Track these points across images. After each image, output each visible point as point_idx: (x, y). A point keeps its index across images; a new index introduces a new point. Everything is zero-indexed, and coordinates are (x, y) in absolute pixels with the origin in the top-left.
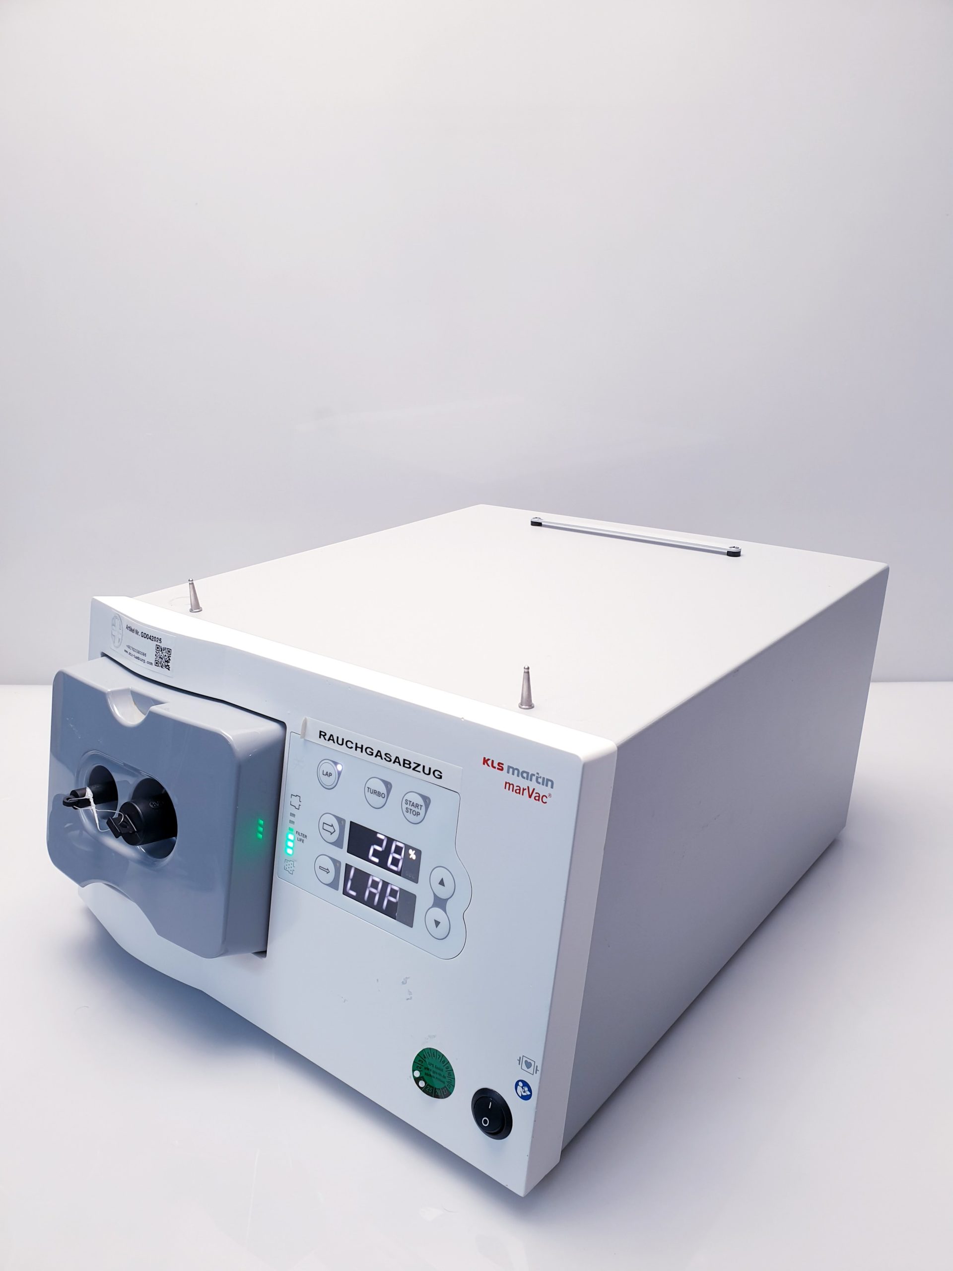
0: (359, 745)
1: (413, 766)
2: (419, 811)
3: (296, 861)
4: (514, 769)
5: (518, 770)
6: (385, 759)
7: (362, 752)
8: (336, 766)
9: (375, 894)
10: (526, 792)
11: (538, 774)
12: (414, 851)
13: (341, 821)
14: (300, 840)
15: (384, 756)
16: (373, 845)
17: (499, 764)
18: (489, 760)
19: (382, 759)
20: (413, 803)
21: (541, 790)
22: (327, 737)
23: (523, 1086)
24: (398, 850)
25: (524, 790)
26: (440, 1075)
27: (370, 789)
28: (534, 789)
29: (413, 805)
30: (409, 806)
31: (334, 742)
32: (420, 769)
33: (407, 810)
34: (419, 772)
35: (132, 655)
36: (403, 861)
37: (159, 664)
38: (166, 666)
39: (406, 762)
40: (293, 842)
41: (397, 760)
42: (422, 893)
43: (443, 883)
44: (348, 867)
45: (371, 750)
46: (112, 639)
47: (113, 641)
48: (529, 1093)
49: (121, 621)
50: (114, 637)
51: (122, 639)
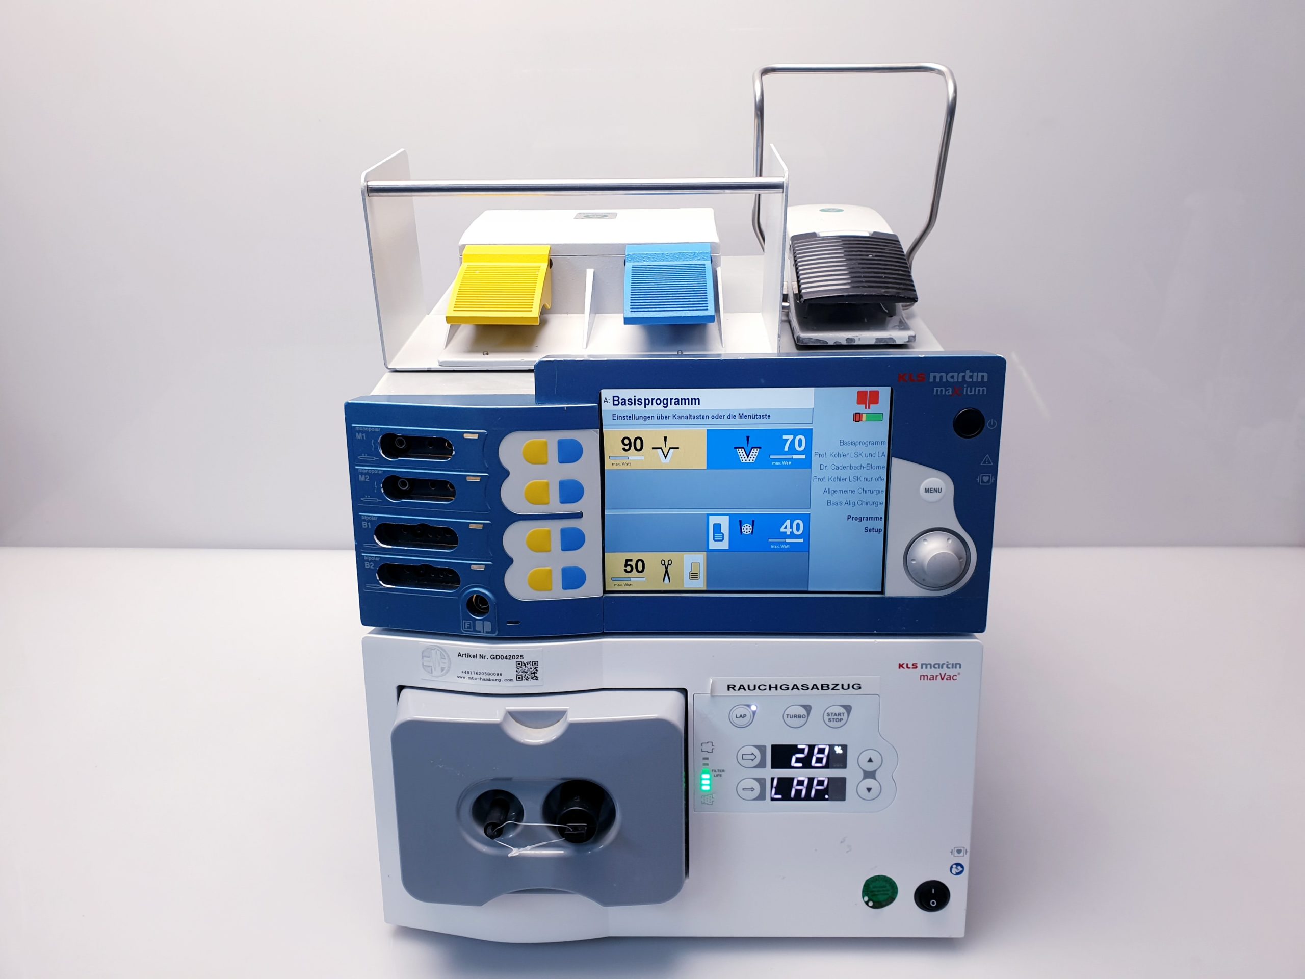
0: (774, 685)
1: (831, 687)
2: (842, 717)
3: (714, 793)
4: (926, 665)
5: (930, 665)
6: (802, 689)
7: (777, 690)
8: (751, 709)
9: (801, 790)
10: (939, 677)
11: (947, 662)
12: (840, 747)
13: (762, 749)
14: (717, 775)
15: (800, 687)
16: (794, 754)
17: (913, 665)
18: (903, 664)
19: (798, 689)
20: (835, 714)
21: (951, 672)
22: (736, 688)
23: (957, 866)
24: (821, 751)
25: (937, 676)
26: (884, 891)
27: (789, 716)
28: (945, 674)
29: (835, 715)
30: (831, 717)
31: (745, 690)
32: (839, 687)
33: (830, 720)
34: (838, 690)
35: (476, 679)
36: (828, 757)
37: (523, 678)
38: (533, 677)
39: (824, 686)
40: (710, 779)
41: (815, 687)
42: (851, 774)
43: (870, 760)
44: (773, 779)
45: (786, 686)
46: (426, 671)
47: (429, 672)
48: (961, 869)
49: (445, 651)
50: (430, 668)
51: (449, 668)
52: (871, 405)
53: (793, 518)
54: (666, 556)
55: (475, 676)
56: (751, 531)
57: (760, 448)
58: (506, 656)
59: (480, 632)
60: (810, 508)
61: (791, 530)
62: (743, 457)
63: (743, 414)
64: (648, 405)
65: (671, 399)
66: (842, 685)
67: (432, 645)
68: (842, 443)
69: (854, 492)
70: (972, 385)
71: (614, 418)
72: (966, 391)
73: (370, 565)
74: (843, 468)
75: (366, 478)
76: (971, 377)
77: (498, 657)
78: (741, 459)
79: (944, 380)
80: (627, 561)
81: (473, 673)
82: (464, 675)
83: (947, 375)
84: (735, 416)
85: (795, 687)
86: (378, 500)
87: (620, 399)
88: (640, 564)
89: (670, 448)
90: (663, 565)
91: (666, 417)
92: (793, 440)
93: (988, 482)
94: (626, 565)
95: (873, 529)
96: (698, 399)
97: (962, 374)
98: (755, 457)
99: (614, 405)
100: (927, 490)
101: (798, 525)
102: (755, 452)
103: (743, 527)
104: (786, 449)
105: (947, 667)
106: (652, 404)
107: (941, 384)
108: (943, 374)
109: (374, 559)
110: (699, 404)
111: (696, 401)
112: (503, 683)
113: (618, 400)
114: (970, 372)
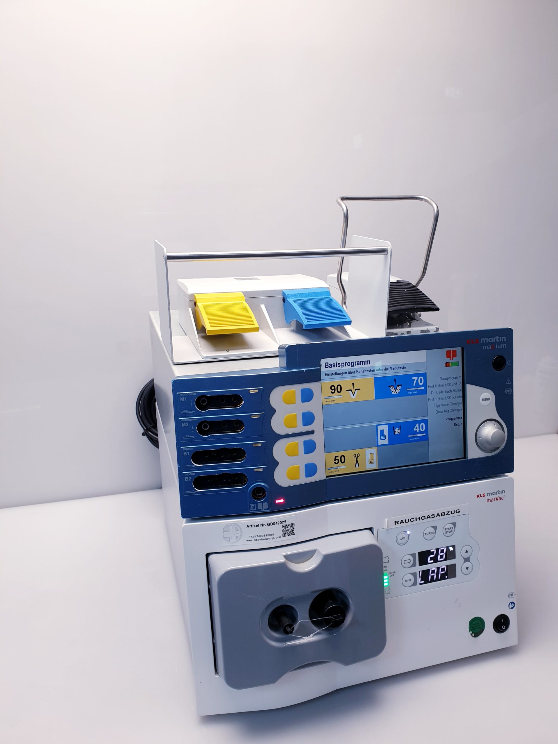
0: (418, 518)
1: (446, 513)
2: (452, 530)
3: (391, 587)
4: (489, 493)
5: (491, 493)
6: (432, 517)
7: (419, 520)
8: (407, 533)
9: (434, 576)
10: (495, 499)
11: (499, 491)
12: (452, 547)
13: (413, 555)
14: (392, 575)
15: (431, 516)
16: (429, 556)
17: (483, 495)
18: (479, 495)
19: (430, 518)
21: (500, 496)
22: (399, 523)
23: (512, 604)
24: (442, 551)
25: (494, 499)
26: (478, 626)
27: (426, 534)
28: (498, 497)
29: (449, 529)
30: (447, 531)
31: (404, 523)
32: (450, 513)
33: (446, 532)
34: (449, 514)
35: (258, 540)
36: (446, 554)
37: (287, 535)
38: (292, 533)
39: (442, 514)
40: (388, 579)
41: (438, 515)
42: (458, 561)
43: (467, 552)
44: (420, 572)
45: (424, 517)
46: (226, 540)
47: (228, 541)
48: (513, 605)
49: (238, 526)
50: (229, 538)
51: (241, 536)
52: (453, 358)
53: (419, 422)
54: (356, 452)
55: (258, 538)
56: (399, 432)
57: (401, 385)
58: (277, 522)
59: (261, 510)
60: (427, 416)
61: (419, 429)
62: (393, 391)
63: (392, 367)
64: (343, 366)
65: (355, 362)
66: (451, 511)
67: (229, 524)
68: (441, 379)
69: (448, 405)
70: (500, 343)
71: (326, 375)
72: (497, 347)
73: (189, 479)
74: (442, 392)
75: (186, 425)
76: (499, 339)
77: (272, 524)
78: (392, 392)
79: (487, 342)
80: (336, 457)
81: (256, 536)
82: (251, 539)
83: (488, 339)
84: (388, 369)
85: (429, 517)
86: (194, 437)
87: (329, 364)
88: (343, 458)
89: (356, 390)
90: (355, 457)
91: (353, 372)
92: (418, 379)
93: (510, 392)
94: (335, 460)
95: (458, 424)
96: (369, 361)
97: (495, 338)
98: (399, 390)
99: (326, 368)
100: (484, 400)
101: (422, 426)
102: (399, 387)
103: (395, 431)
104: (414, 385)
105: (499, 493)
106: (346, 366)
107: (487, 344)
108: (487, 339)
109: (191, 474)
110: (370, 364)
111: (368, 362)
112: (275, 540)
113: (327, 365)
114: (498, 337)
